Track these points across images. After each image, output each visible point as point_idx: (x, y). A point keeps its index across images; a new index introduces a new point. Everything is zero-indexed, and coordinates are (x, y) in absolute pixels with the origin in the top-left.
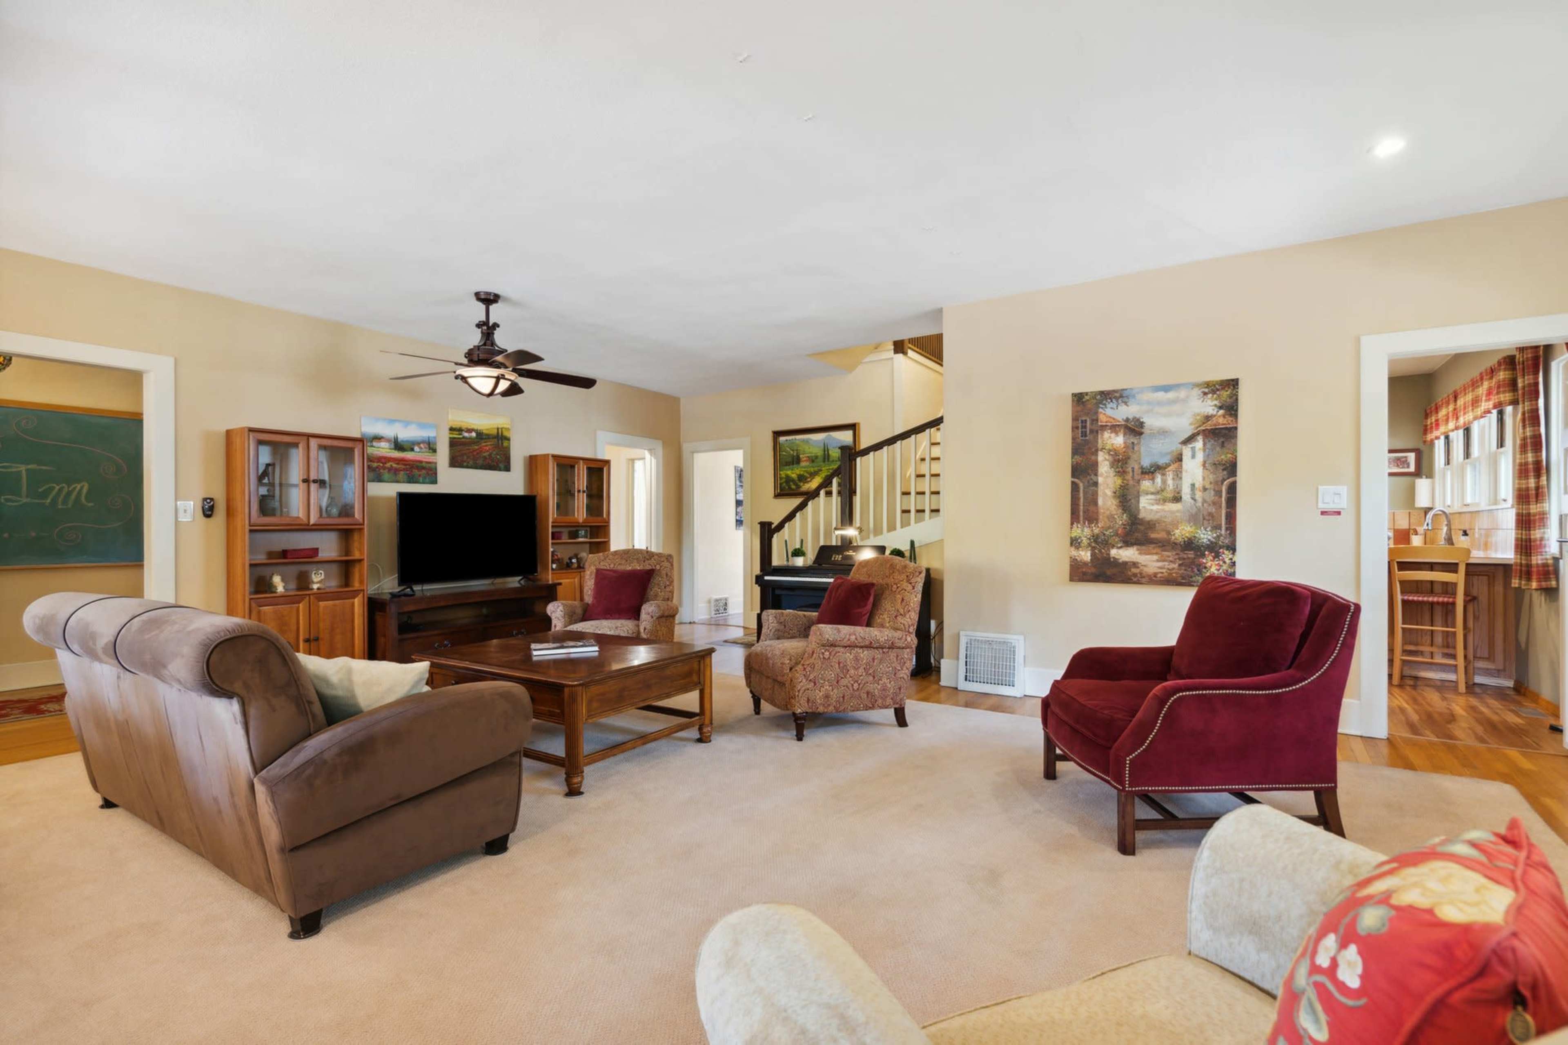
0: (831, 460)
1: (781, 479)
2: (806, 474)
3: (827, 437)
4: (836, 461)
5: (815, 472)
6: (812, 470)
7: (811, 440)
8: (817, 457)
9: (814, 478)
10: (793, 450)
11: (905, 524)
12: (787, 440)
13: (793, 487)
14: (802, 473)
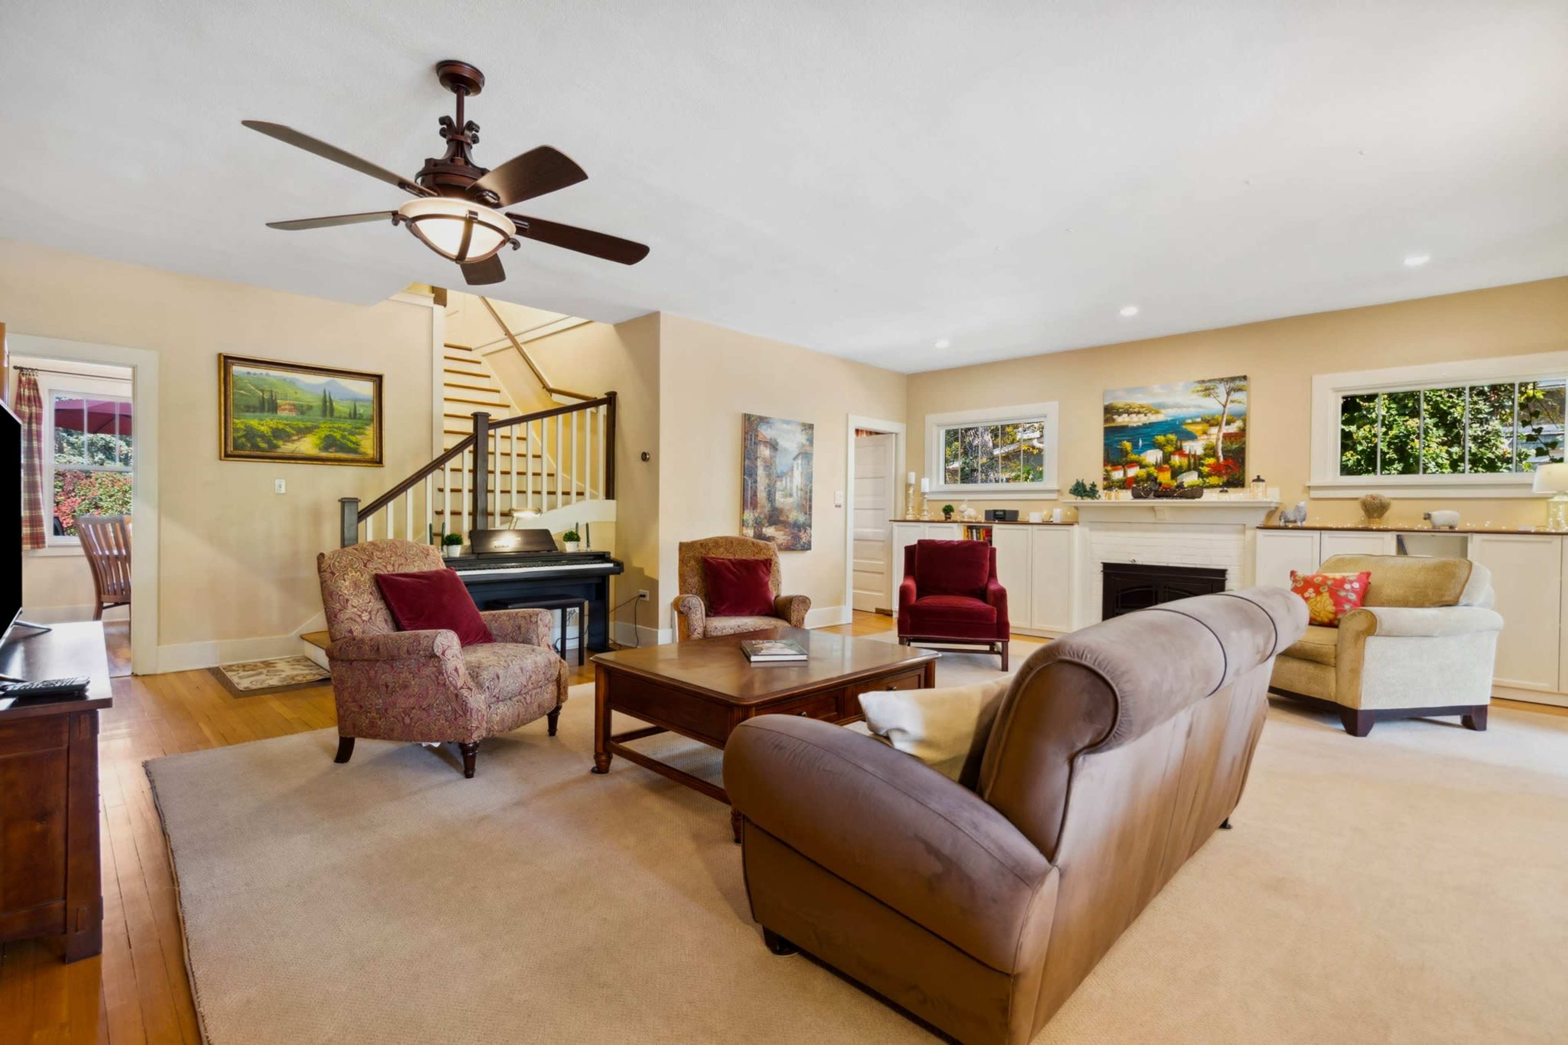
0: (336, 414)
1: (236, 430)
2: (288, 429)
3: (328, 383)
4: (345, 418)
5: (307, 428)
6: (301, 425)
7: (298, 380)
8: (310, 408)
9: (304, 437)
10: (262, 391)
11: (552, 507)
12: (249, 373)
13: (263, 445)
14: (281, 427)
